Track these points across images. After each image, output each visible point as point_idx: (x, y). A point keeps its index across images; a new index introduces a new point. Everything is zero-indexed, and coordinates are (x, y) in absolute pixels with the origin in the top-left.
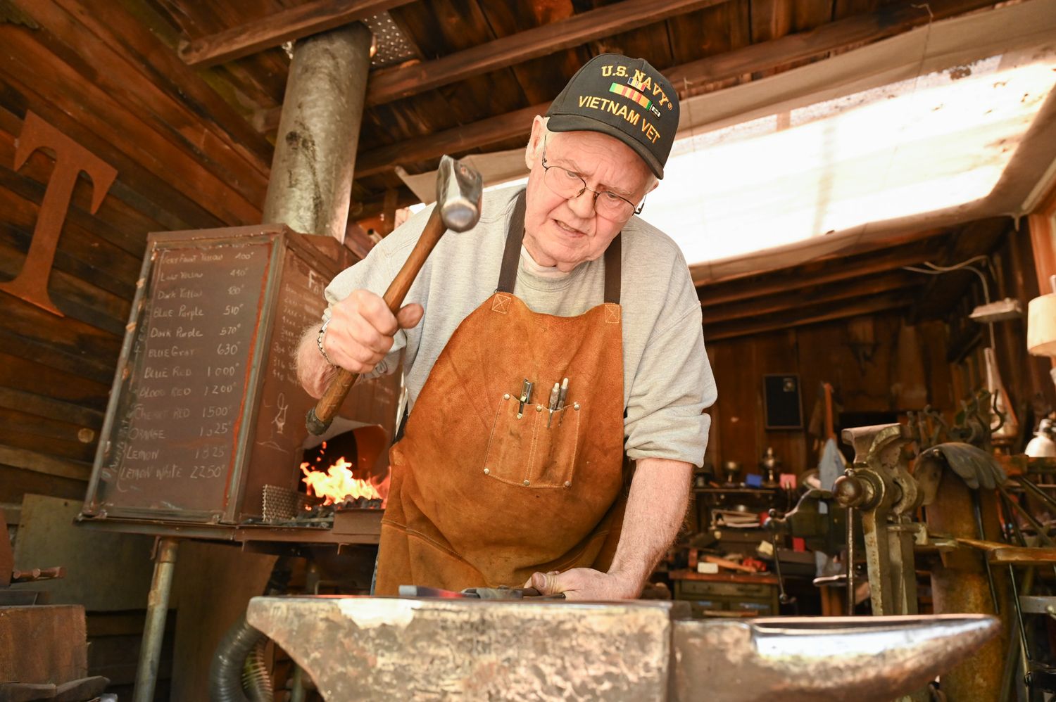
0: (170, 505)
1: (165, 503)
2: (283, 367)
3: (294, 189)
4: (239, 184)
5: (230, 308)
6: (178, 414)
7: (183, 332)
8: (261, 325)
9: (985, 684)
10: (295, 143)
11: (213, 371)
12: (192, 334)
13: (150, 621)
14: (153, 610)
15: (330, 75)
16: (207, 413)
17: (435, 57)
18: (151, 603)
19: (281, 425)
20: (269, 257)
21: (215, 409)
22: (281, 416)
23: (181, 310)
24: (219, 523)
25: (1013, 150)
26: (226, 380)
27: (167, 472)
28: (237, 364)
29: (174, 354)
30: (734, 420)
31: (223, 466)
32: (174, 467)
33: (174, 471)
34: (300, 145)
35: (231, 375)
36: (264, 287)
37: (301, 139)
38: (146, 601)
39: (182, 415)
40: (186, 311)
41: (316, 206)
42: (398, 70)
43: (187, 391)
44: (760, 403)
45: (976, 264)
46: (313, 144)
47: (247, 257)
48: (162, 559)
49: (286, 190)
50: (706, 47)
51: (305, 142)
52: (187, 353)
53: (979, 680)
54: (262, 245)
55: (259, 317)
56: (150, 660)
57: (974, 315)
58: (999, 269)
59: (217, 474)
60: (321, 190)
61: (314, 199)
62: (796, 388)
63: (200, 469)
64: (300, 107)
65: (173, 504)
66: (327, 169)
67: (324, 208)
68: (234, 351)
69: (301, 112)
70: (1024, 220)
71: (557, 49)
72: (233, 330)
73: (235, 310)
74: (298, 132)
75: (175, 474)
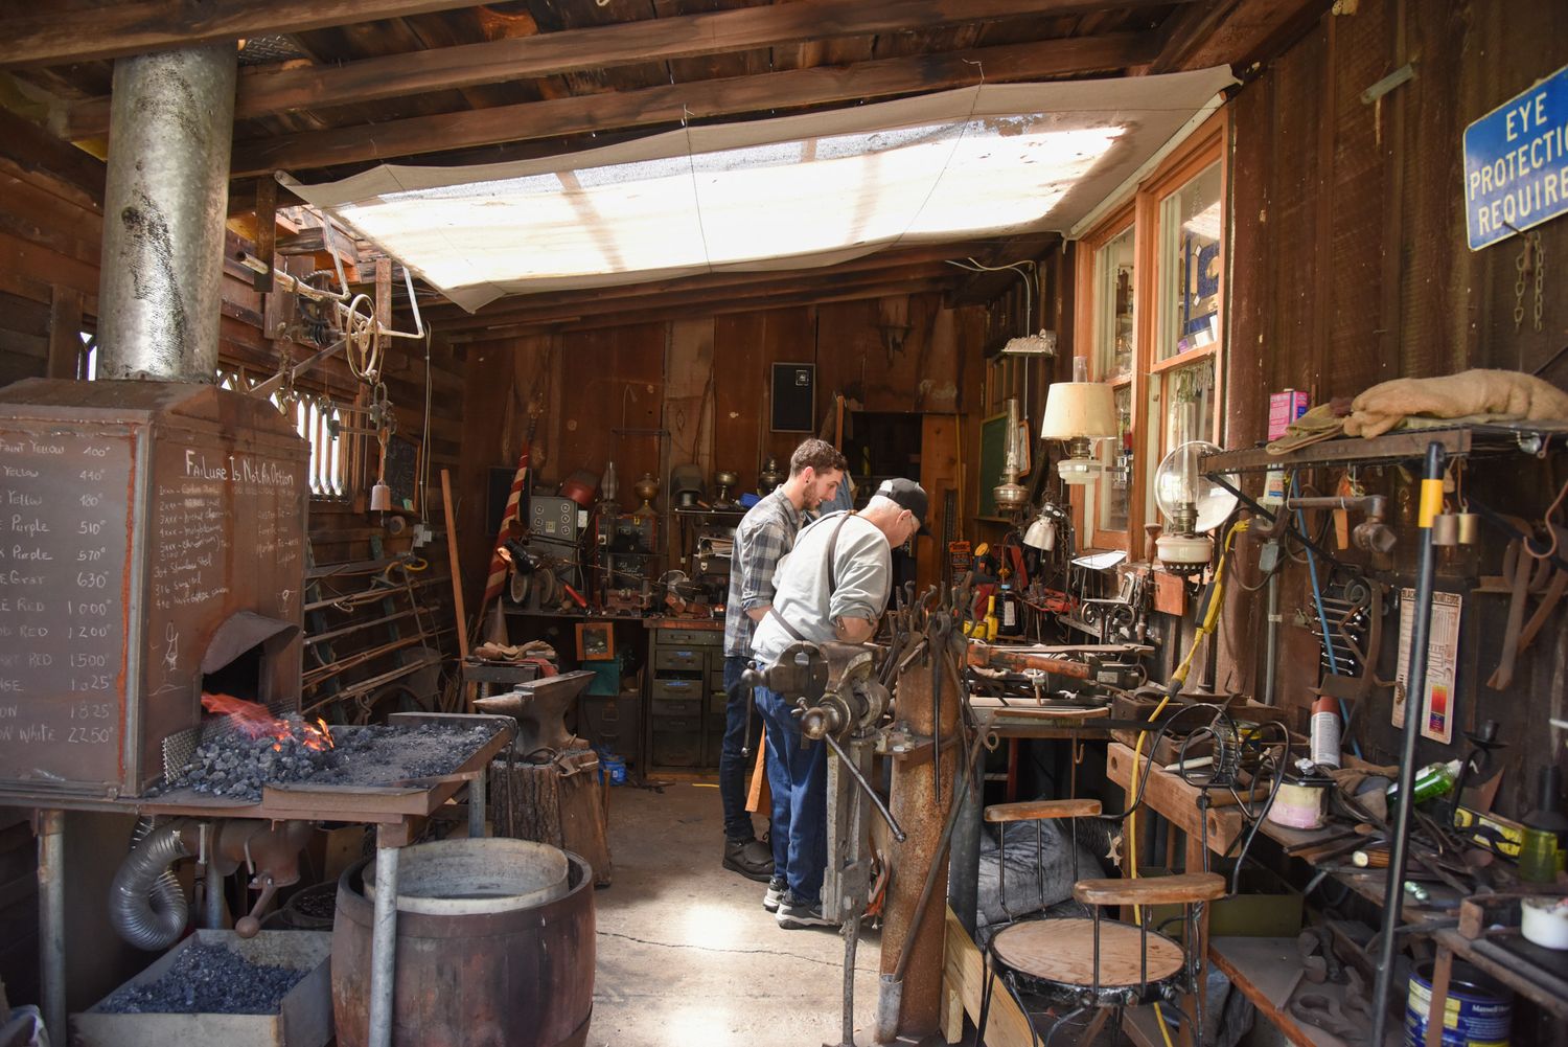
0: (47, 775)
1: (39, 771)
2: (167, 591)
3: (143, 301)
4: (41, 233)
5: (87, 525)
6: (34, 659)
7: (22, 553)
8: (135, 551)
9: (922, 855)
10: (136, 226)
11: (75, 609)
12: (36, 555)
13: (46, 900)
14: (47, 888)
15: (181, 115)
16: (76, 662)
17: (336, 62)
18: (43, 880)
19: (173, 660)
20: (133, 457)
21: (87, 657)
22: (173, 650)
23: (14, 522)
24: (118, 797)
25: (1065, 190)
26: (96, 621)
27: (33, 733)
28: (109, 602)
29: (15, 581)
30: (733, 415)
31: (111, 729)
32: (43, 727)
33: (44, 733)
34: (146, 232)
35: (103, 614)
36: (131, 499)
37: (147, 223)
38: (35, 878)
39: (41, 662)
40: (22, 523)
41: (178, 324)
42: (280, 71)
43: (43, 632)
44: (767, 394)
45: (1024, 268)
46: (166, 231)
47: (100, 453)
48: (48, 831)
49: (131, 301)
50: (714, 70)
51: (152, 225)
52: (34, 581)
53: (919, 851)
54: (121, 438)
55: (130, 540)
56: (54, 939)
57: (1006, 350)
58: (1044, 281)
59: (104, 738)
60: (183, 300)
61: (175, 316)
62: (811, 382)
63: (79, 733)
64: (138, 168)
65: (51, 772)
66: (188, 267)
67: (189, 326)
68: (101, 584)
69: (142, 177)
70: (1071, 244)
71: (511, 78)
72: (95, 555)
73: (93, 529)
74: (140, 209)
75: (46, 734)
